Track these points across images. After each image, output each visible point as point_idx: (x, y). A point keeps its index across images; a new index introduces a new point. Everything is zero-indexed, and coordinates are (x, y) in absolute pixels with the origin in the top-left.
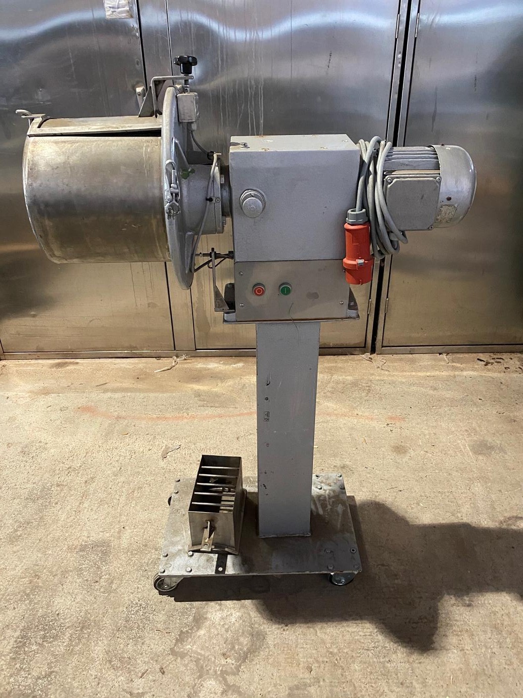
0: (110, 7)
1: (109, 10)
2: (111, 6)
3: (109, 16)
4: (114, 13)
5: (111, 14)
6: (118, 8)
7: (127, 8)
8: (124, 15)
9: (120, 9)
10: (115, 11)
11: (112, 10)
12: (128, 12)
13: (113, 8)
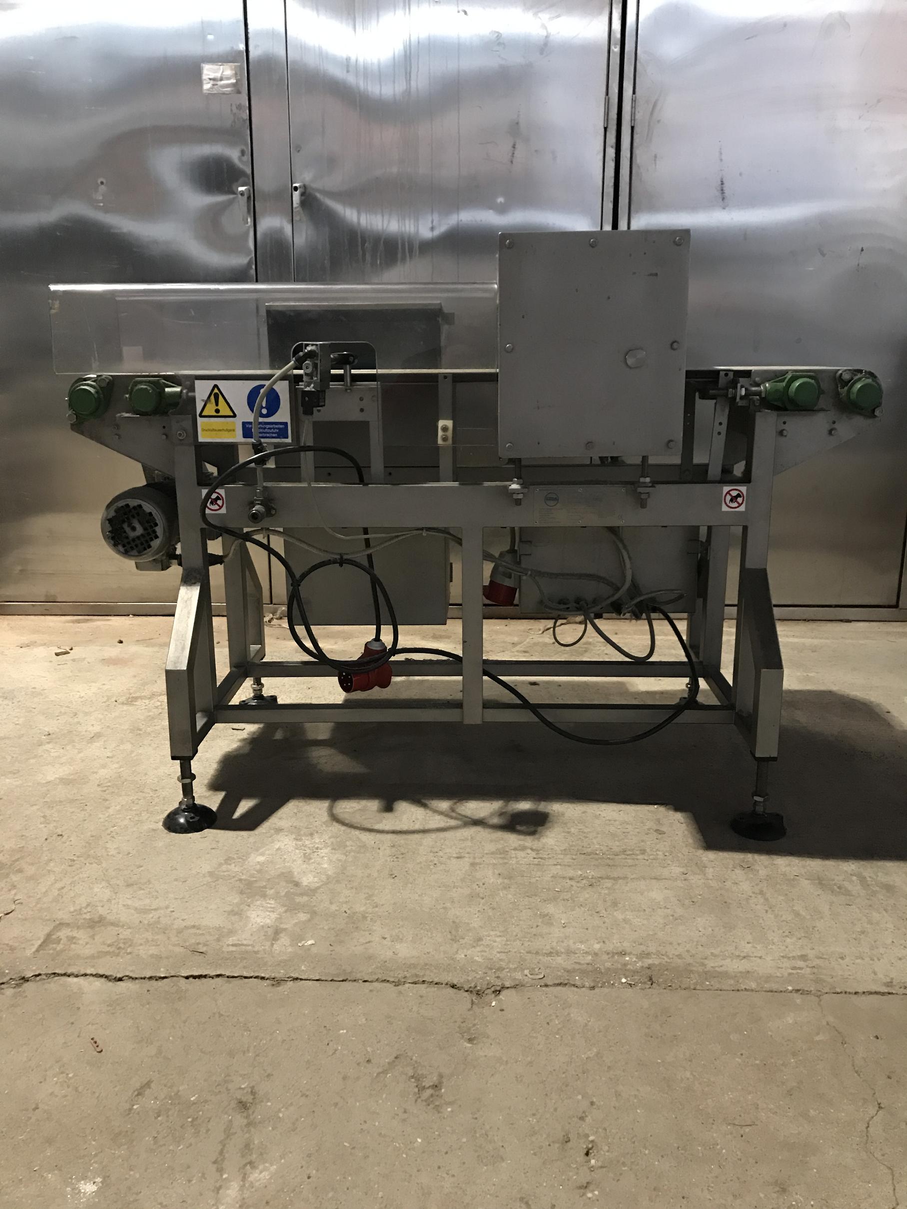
0: (210, 79)
1: (209, 83)
2: (211, 77)
3: (208, 90)
4: (216, 87)
5: (211, 88)
6: (221, 79)
7: (233, 81)
8: (229, 89)
9: (223, 82)
10: (217, 85)
11: (212, 82)
12: (234, 85)
13: (214, 79)
